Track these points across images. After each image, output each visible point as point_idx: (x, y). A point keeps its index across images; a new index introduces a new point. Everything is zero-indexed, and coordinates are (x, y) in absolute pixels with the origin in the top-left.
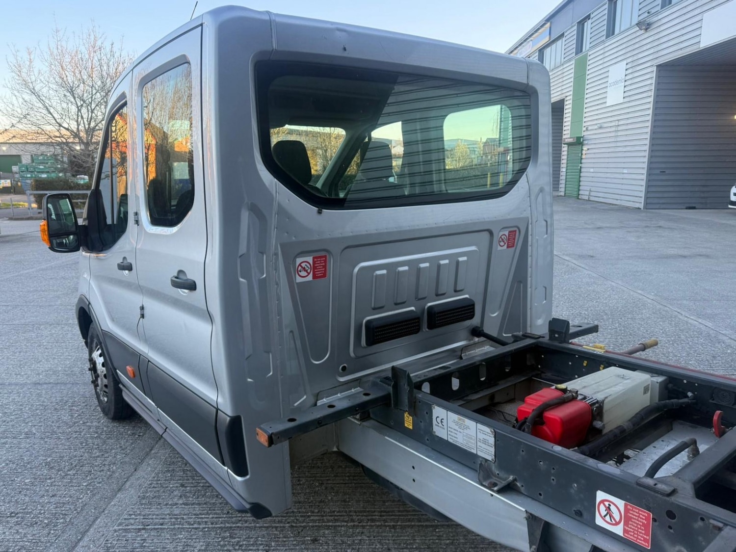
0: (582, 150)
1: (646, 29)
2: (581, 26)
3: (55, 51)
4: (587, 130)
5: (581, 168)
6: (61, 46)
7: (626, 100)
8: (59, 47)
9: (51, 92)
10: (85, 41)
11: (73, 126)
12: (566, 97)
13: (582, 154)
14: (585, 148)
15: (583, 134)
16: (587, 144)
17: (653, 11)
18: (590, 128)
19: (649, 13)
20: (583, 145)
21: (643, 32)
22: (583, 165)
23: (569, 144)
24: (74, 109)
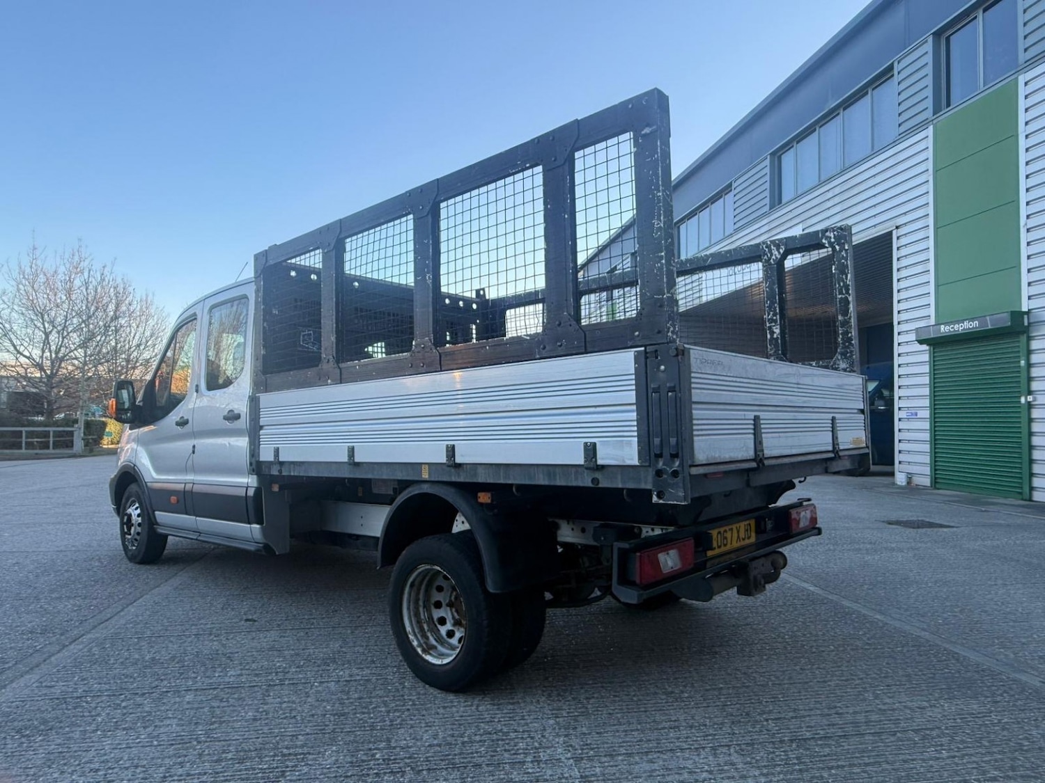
3: (28, 270)
6: (36, 265)
8: (33, 266)
9: (14, 314)
10: (65, 261)
11: (36, 353)
12: (897, 228)
24: (40, 335)
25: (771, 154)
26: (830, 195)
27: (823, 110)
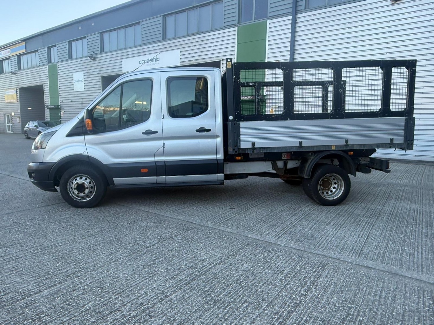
0: (60, 112)
1: (93, 60)
2: (49, 50)
4: (62, 102)
5: (61, 120)
7: (85, 90)
12: (44, 84)
13: (61, 114)
14: (62, 111)
15: (60, 104)
16: (63, 109)
17: (96, 52)
18: (64, 101)
19: (94, 53)
20: (60, 109)
21: (92, 60)
22: (62, 120)
23: (50, 109)
25: (163, 15)
26: (194, 41)
27: (191, 5)
